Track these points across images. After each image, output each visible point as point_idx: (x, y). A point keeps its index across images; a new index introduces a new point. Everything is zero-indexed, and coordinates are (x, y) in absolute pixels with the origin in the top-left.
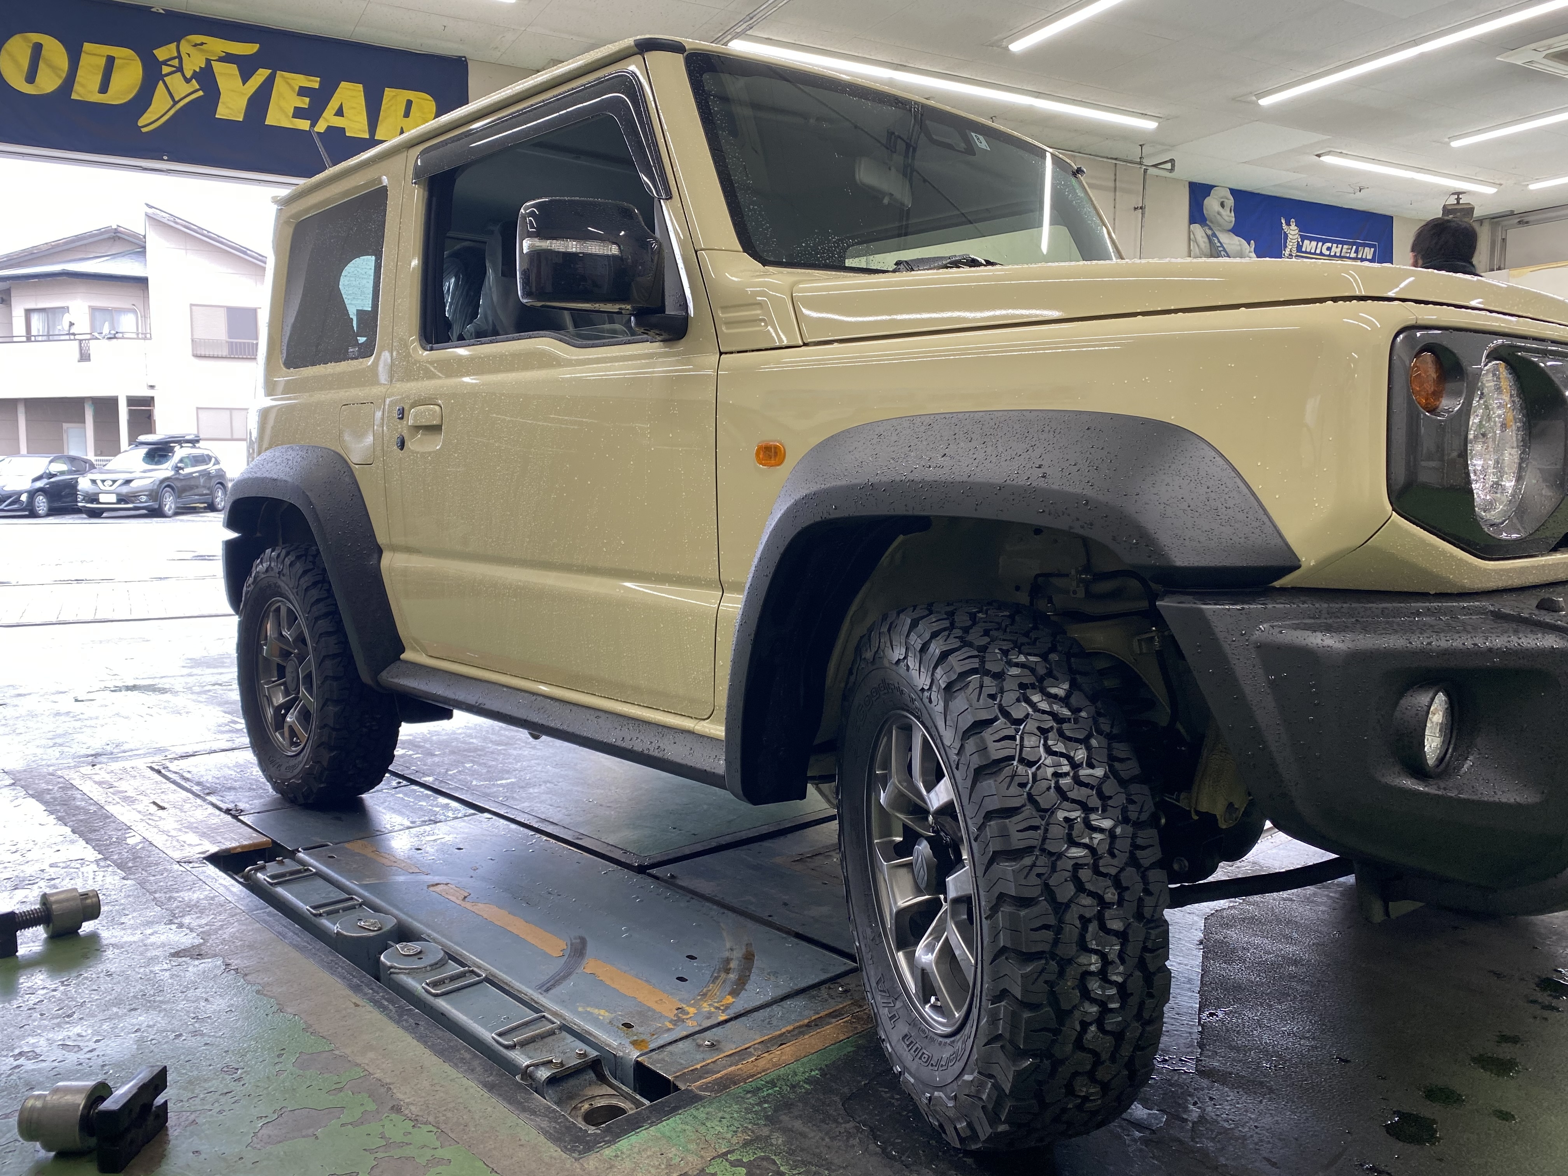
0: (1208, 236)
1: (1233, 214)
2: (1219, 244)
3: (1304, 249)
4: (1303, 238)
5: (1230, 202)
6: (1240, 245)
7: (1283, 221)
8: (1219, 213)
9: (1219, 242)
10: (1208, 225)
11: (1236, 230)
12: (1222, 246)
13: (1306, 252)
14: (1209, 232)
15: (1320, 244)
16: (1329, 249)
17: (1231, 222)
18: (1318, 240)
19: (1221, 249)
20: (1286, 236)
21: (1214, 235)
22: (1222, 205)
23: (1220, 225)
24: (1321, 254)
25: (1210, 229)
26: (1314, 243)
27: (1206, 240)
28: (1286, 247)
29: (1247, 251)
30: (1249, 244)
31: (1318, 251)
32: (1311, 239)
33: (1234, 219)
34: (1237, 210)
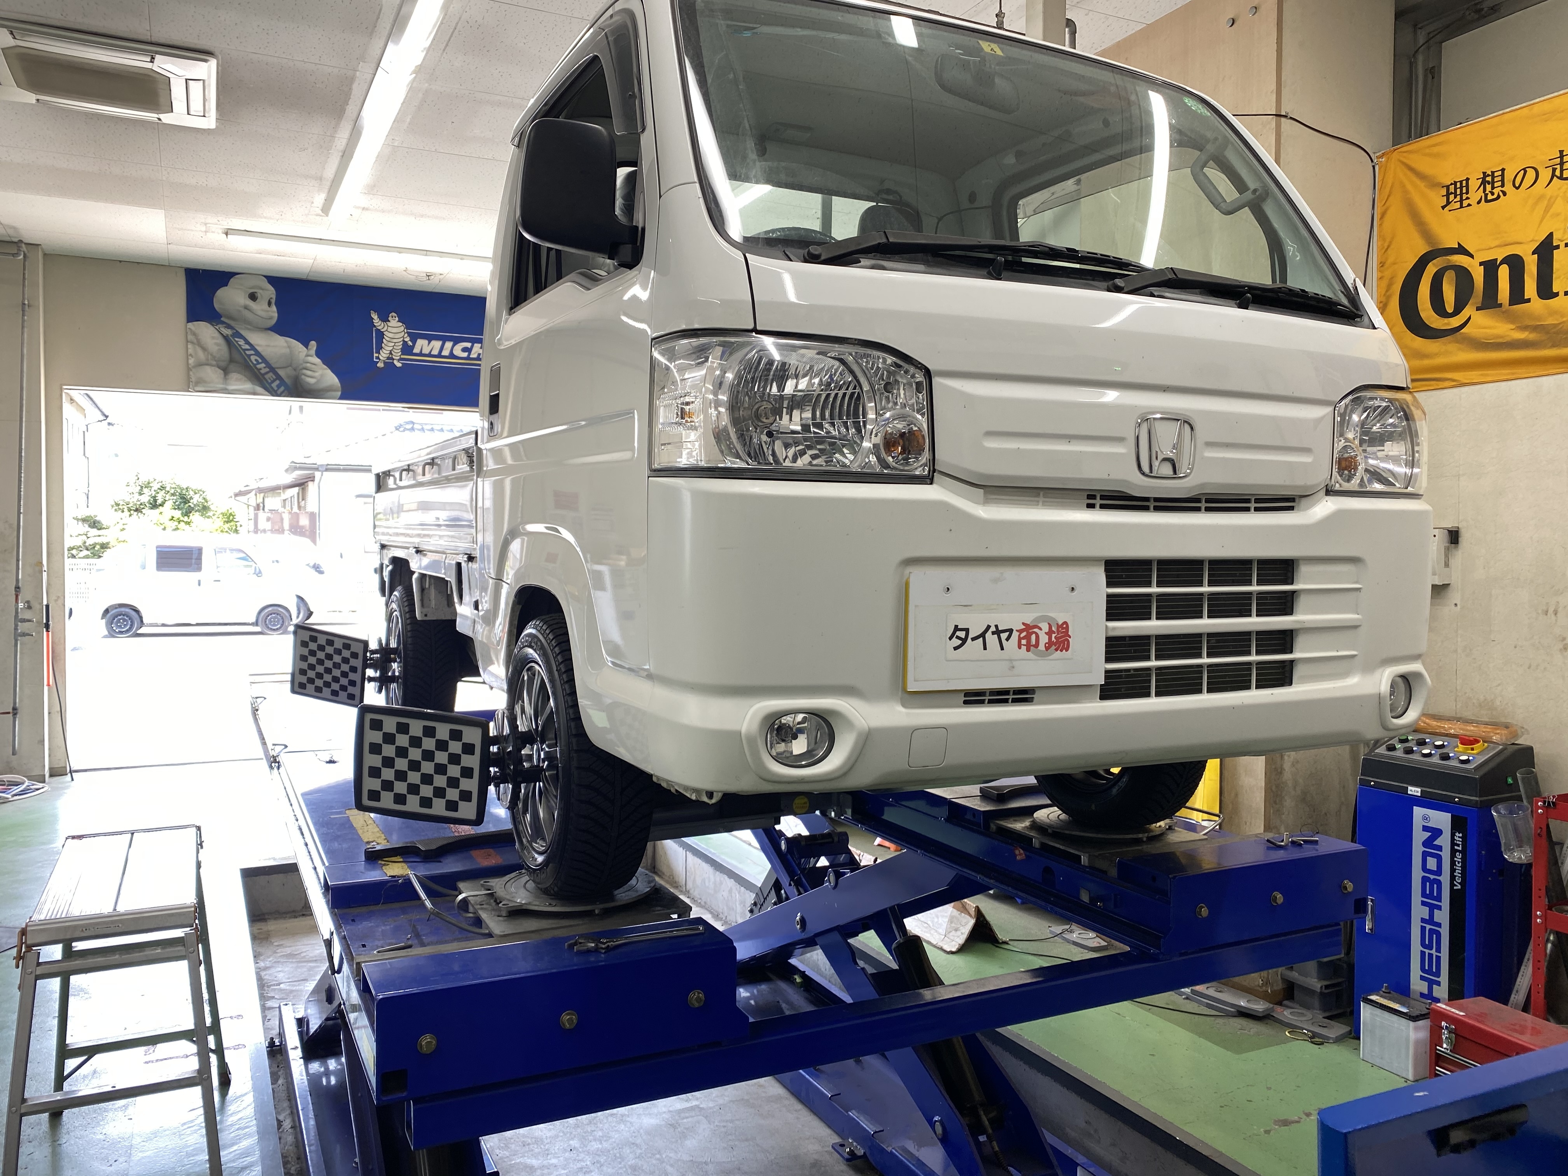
0: (226, 338)
1: (274, 308)
2: (247, 347)
3: (416, 350)
4: (414, 338)
5: (270, 292)
6: (289, 347)
7: (375, 316)
8: (246, 307)
9: (247, 342)
10: (223, 323)
11: (280, 328)
12: (252, 347)
13: (421, 354)
14: (228, 332)
15: (449, 345)
16: (464, 350)
17: (271, 318)
18: (444, 339)
19: (252, 352)
20: (381, 335)
21: (238, 335)
22: (253, 297)
23: (247, 322)
24: (452, 356)
25: (229, 327)
26: (437, 344)
27: (221, 341)
28: (379, 348)
29: (305, 354)
30: (306, 346)
31: (446, 353)
32: (430, 339)
33: (276, 315)
34: (280, 303)
